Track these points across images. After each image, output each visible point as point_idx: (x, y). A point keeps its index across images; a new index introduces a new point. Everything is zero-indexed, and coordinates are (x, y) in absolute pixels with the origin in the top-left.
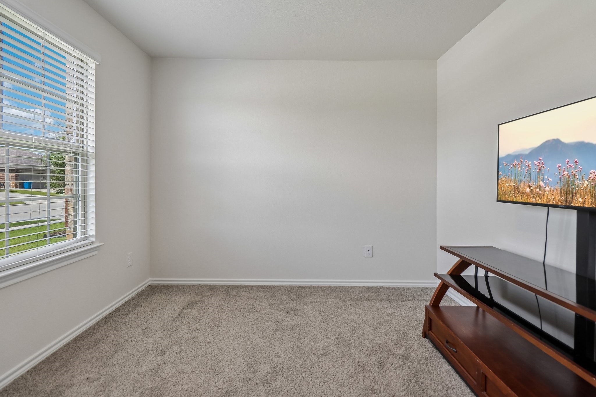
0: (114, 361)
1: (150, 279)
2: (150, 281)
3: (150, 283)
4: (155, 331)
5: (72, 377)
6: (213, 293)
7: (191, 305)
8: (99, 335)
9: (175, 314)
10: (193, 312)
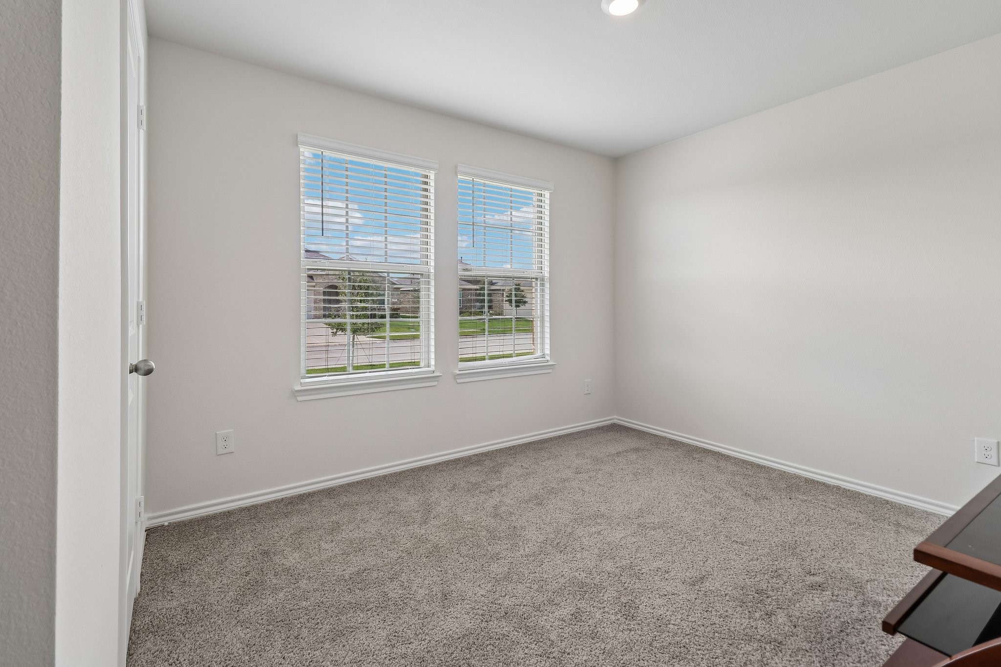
0: (544, 464)
1: (615, 416)
2: (616, 419)
3: (615, 421)
4: (586, 457)
5: (515, 461)
6: (672, 448)
7: (636, 450)
8: (546, 445)
9: (614, 452)
10: (633, 457)
